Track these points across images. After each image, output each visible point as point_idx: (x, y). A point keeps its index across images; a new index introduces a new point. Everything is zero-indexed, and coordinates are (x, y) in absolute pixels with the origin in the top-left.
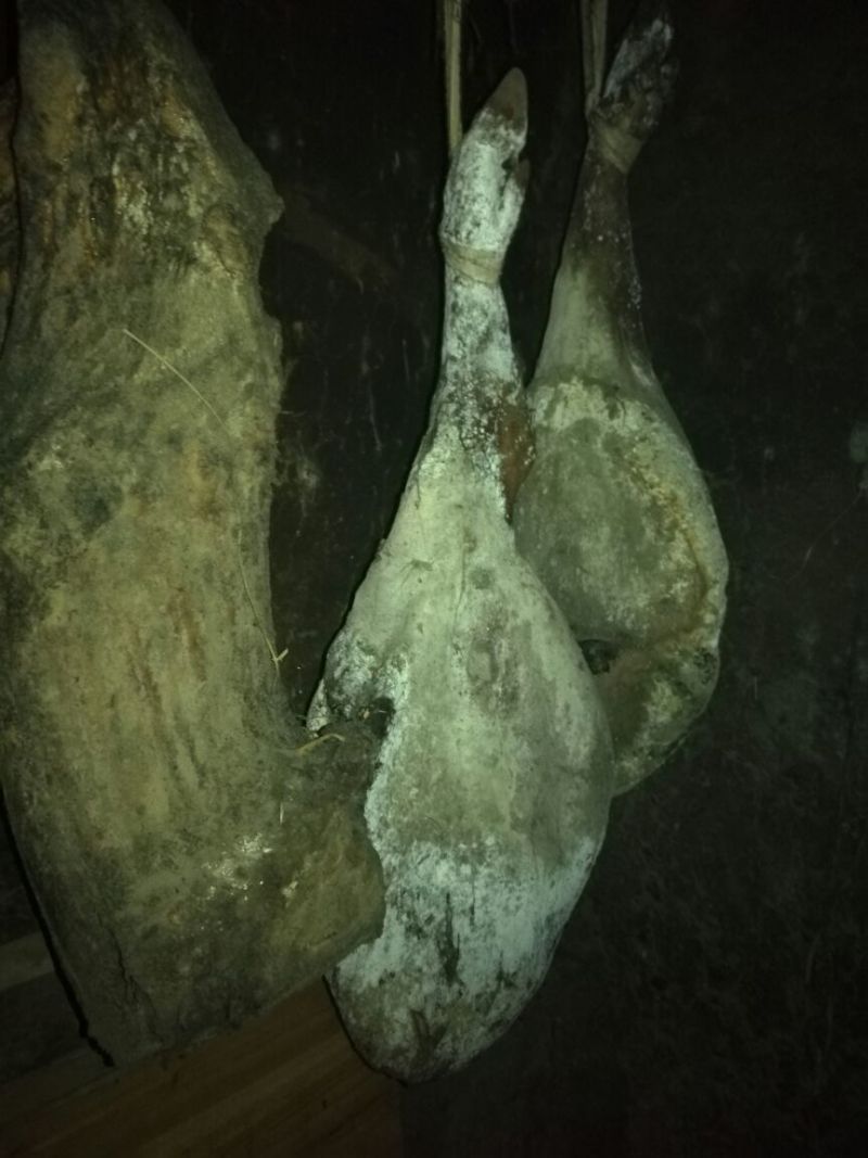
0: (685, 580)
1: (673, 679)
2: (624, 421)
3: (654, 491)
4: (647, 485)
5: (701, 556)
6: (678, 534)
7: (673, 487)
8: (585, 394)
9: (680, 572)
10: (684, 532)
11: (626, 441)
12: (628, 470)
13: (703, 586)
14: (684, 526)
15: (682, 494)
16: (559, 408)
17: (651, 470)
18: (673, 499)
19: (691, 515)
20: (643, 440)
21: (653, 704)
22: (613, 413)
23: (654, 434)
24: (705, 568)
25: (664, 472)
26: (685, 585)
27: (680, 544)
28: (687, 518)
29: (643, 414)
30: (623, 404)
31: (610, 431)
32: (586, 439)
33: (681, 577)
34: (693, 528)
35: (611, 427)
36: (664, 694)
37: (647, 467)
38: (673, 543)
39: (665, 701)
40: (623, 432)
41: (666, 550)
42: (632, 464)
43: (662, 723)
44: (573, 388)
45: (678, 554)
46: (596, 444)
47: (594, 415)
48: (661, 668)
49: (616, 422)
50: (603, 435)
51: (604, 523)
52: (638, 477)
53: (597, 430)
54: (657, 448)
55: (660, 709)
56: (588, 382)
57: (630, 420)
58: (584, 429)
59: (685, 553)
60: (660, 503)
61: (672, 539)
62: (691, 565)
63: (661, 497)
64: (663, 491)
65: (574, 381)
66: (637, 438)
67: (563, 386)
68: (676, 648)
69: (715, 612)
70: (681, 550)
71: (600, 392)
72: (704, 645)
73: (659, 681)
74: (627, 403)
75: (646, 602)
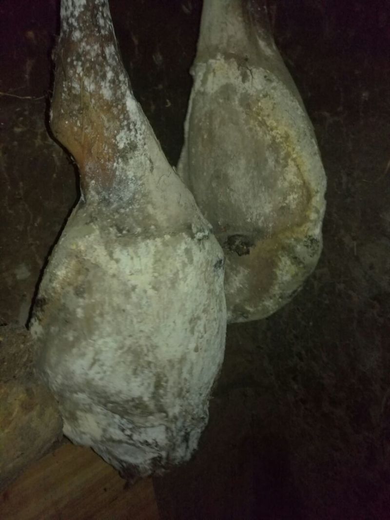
0: (296, 193)
1: (291, 255)
2: (252, 83)
3: (274, 133)
4: (269, 128)
5: (306, 176)
6: (291, 163)
7: (286, 129)
8: (226, 65)
9: (292, 187)
10: (294, 160)
11: (254, 98)
12: (256, 119)
13: (309, 196)
14: (294, 156)
15: (292, 133)
16: (210, 77)
17: (271, 118)
18: (287, 137)
19: (299, 148)
20: (265, 96)
21: (280, 270)
22: (245, 78)
23: (272, 91)
24: (309, 184)
25: (279, 118)
26: (296, 196)
27: (292, 168)
28: (296, 150)
29: (265, 77)
30: (250, 70)
31: (243, 91)
32: (228, 99)
33: (293, 191)
34: (300, 157)
35: (244, 88)
36: (286, 263)
37: (268, 116)
38: (286, 168)
39: (287, 268)
40: (252, 92)
41: (282, 173)
42: (258, 114)
43: (286, 280)
44: (218, 63)
45: (291, 175)
46: (235, 101)
47: (233, 81)
48: (283, 248)
49: (247, 84)
50: (239, 95)
51: (242, 157)
52: (262, 123)
53: (235, 91)
54: (275, 102)
55: (284, 273)
56: (227, 56)
57: (257, 81)
58: (227, 91)
59: (295, 174)
60: (277, 141)
61: (286, 165)
62: (300, 182)
63: (278, 136)
64: (279, 132)
65: (219, 57)
66: (261, 95)
67: (211, 61)
68: (292, 236)
69: (317, 212)
70: (292, 173)
71: (235, 63)
72: (310, 233)
73: (283, 256)
74: (254, 70)
75: (270, 209)
